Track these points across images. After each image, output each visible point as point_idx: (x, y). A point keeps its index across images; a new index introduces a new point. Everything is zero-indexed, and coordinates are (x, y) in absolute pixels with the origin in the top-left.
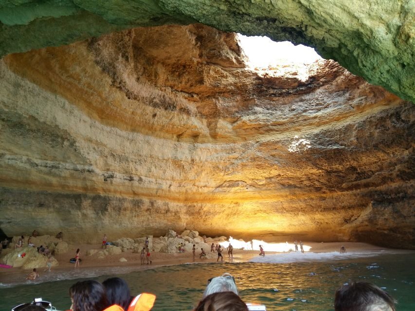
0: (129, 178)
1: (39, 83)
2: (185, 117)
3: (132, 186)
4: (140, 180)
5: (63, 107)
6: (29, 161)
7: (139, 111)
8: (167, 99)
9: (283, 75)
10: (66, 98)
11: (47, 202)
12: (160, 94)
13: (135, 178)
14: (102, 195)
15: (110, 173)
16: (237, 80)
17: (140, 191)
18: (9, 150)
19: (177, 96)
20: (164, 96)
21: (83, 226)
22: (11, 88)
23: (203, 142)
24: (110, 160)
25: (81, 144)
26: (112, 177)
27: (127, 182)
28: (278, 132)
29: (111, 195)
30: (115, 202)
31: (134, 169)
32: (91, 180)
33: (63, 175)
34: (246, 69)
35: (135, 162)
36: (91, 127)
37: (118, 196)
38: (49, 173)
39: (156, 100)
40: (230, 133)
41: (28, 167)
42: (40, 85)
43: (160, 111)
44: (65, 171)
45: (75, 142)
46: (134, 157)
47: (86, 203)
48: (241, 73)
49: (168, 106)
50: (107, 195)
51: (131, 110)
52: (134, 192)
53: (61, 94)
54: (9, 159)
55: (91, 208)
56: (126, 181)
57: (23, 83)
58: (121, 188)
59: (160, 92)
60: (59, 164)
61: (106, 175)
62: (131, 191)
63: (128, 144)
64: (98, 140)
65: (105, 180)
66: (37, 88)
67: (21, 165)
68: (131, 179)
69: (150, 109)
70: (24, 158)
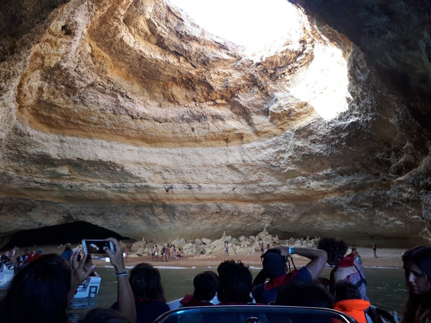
0: (188, 187)
1: (77, 136)
2: (220, 123)
3: (193, 193)
4: (200, 187)
5: (102, 146)
6: (103, 185)
7: (178, 130)
8: (195, 113)
9: (275, 51)
10: (102, 138)
11: (130, 212)
12: (186, 111)
13: (193, 186)
14: (167, 203)
15: (169, 185)
16: (243, 74)
17: (202, 197)
18: (86, 181)
19: (202, 107)
20: (190, 111)
21: (162, 229)
22: (58, 145)
23: (249, 142)
24: (166, 175)
25: (129, 168)
26: (171, 188)
27: (188, 191)
28: (307, 115)
29: (175, 203)
30: (180, 208)
31: (190, 178)
32: (154, 193)
33: (130, 192)
34: (243, 59)
35: (190, 173)
36: (138, 153)
37: (182, 203)
38: (121, 192)
39: (187, 116)
40: (269, 126)
41: (103, 189)
42: (78, 136)
43: (196, 124)
44: (131, 189)
45: (123, 168)
46: (188, 169)
47: (158, 210)
48: (241, 65)
49: (200, 118)
50: (171, 203)
51: (170, 131)
52: (196, 198)
53: (97, 137)
54: (88, 186)
55: (165, 214)
56: (186, 190)
57: (64, 139)
58: (184, 196)
59: (185, 108)
60: (123, 184)
61: (166, 187)
62: (193, 197)
63: (181, 159)
64: (147, 161)
65: (167, 191)
66: (76, 139)
67: (97, 189)
68: (190, 188)
69: (185, 125)
70: (99, 184)
